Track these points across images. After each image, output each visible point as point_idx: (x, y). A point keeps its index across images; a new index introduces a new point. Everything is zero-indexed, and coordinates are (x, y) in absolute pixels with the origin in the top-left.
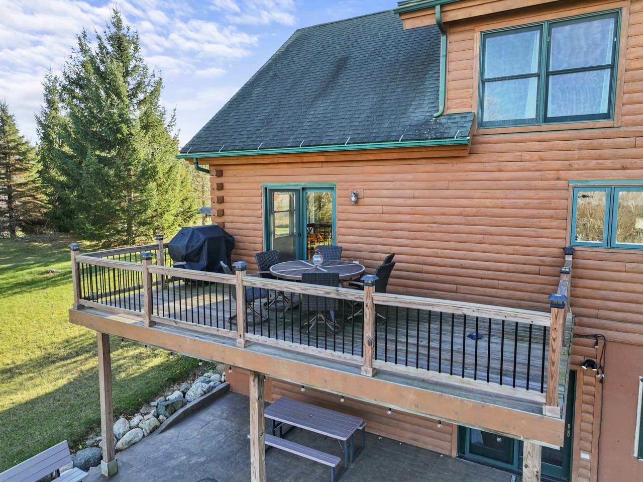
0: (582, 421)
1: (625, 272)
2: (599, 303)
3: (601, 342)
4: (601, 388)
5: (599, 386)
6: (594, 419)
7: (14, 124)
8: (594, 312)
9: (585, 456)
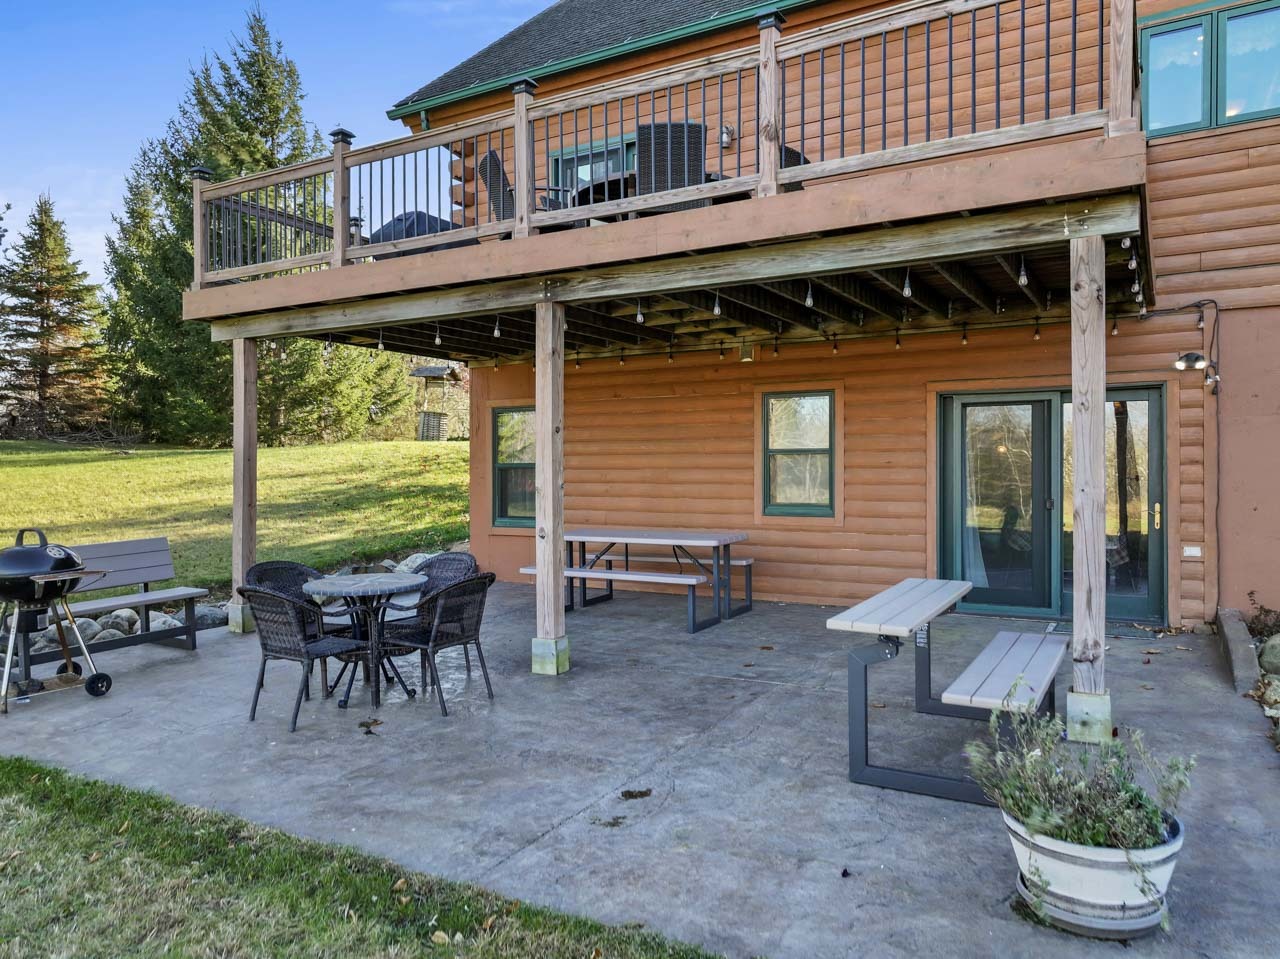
0: (1181, 483)
1: (1249, 166)
2: (1200, 239)
3: (1209, 313)
4: (1215, 404)
5: (1210, 402)
6: (1206, 472)
7: (63, 239)
8: (1190, 260)
9: (1193, 551)
